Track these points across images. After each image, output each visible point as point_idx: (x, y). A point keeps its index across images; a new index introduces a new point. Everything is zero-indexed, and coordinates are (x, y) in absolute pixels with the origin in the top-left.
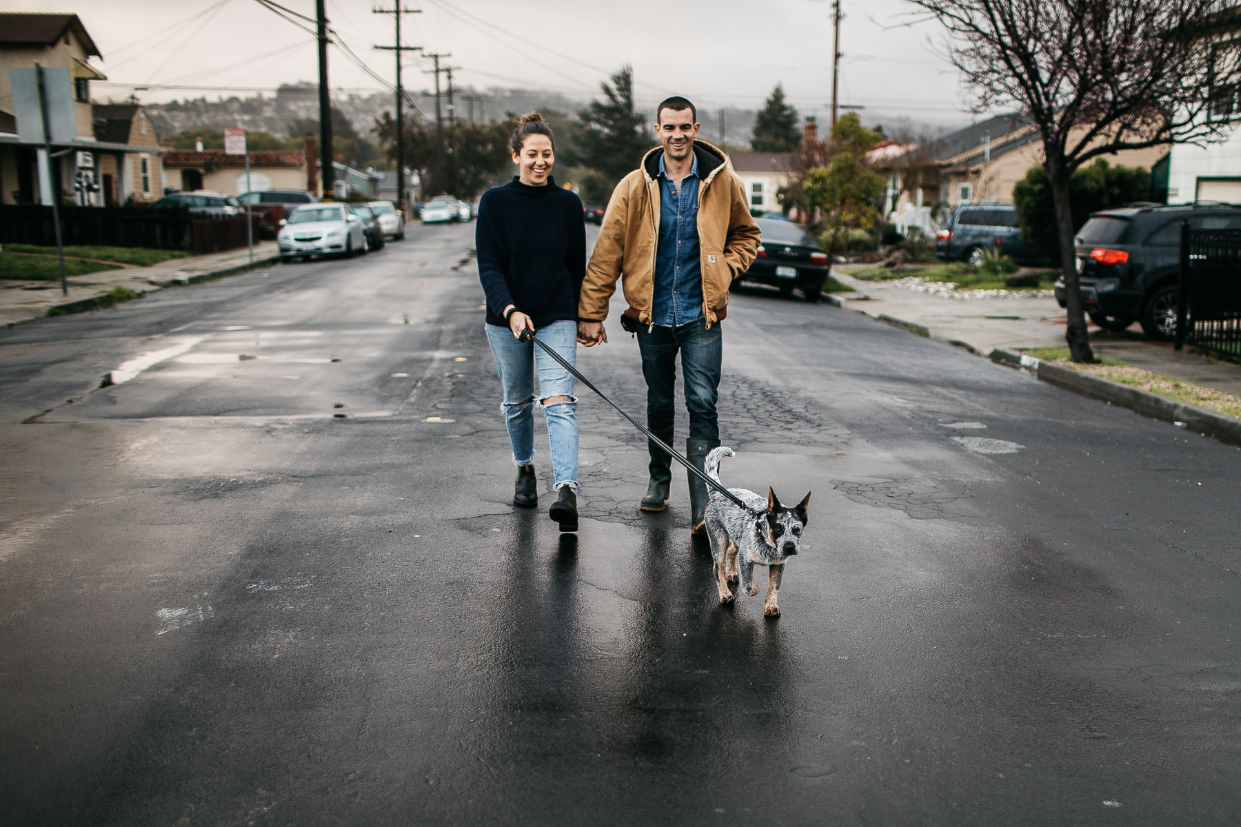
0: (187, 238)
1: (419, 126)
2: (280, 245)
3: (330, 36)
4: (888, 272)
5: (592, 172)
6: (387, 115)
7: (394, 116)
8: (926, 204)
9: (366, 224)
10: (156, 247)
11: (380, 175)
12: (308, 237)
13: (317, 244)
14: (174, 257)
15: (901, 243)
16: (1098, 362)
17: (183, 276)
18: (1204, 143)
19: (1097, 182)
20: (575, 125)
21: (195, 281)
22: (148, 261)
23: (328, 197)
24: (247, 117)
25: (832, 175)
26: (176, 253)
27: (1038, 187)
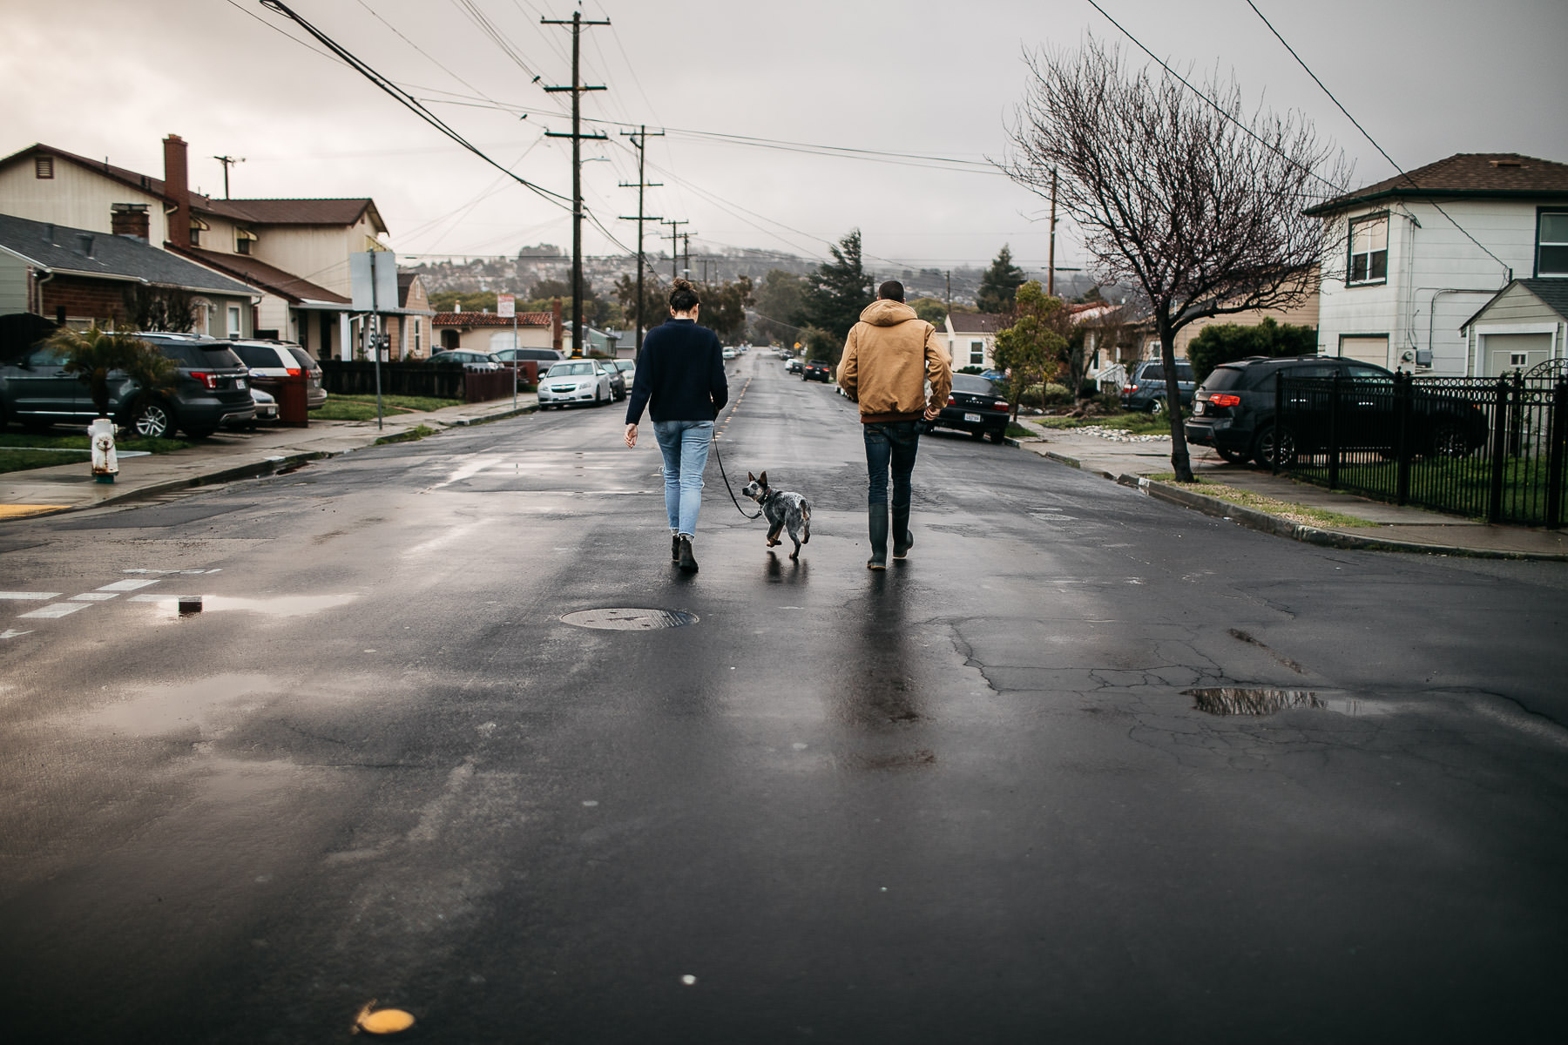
0: (460, 389)
1: (657, 289)
2: (539, 396)
3: (584, 212)
4: (1073, 421)
5: (821, 332)
6: (626, 278)
7: (634, 279)
8: (1122, 361)
9: (612, 378)
10: (435, 397)
11: (618, 335)
12: (563, 388)
13: (571, 394)
14: (450, 405)
15: (1096, 397)
16: (1197, 481)
17: (465, 419)
18: (1284, 308)
19: (1264, 340)
20: (805, 286)
21: (474, 423)
22: (430, 407)
23: (576, 354)
24: (490, 279)
25: (1017, 334)
26: (452, 401)
27: (1210, 344)
